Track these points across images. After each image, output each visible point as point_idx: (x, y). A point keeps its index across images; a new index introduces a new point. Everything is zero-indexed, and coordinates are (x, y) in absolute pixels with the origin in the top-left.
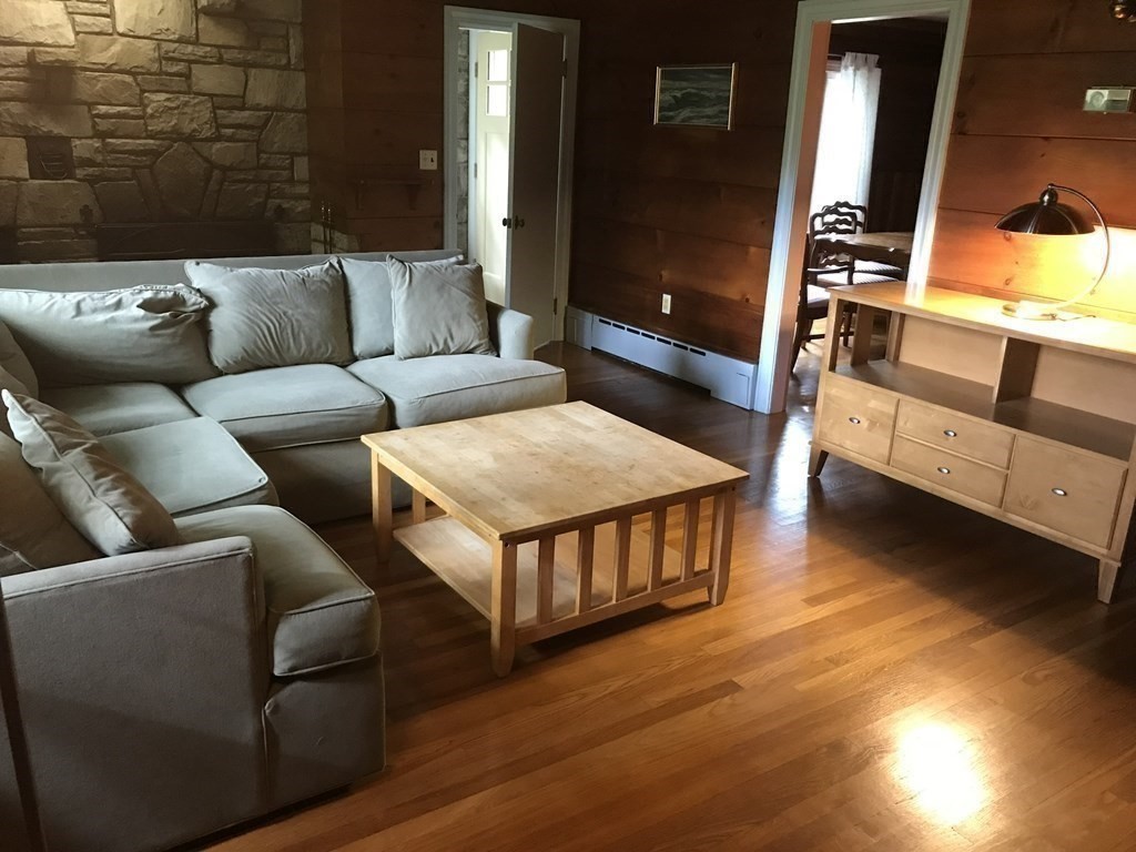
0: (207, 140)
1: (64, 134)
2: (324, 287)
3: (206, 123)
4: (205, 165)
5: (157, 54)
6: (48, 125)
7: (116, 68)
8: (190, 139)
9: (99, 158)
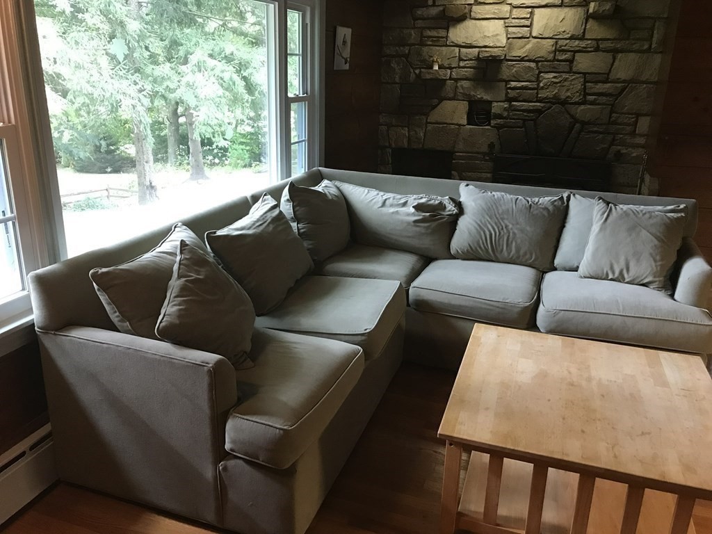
0: (575, 103)
1: (489, 99)
2: (545, 213)
3: (577, 92)
4: (571, 120)
5: (554, 48)
6: (481, 94)
7: (526, 58)
8: (564, 103)
9: (505, 114)
